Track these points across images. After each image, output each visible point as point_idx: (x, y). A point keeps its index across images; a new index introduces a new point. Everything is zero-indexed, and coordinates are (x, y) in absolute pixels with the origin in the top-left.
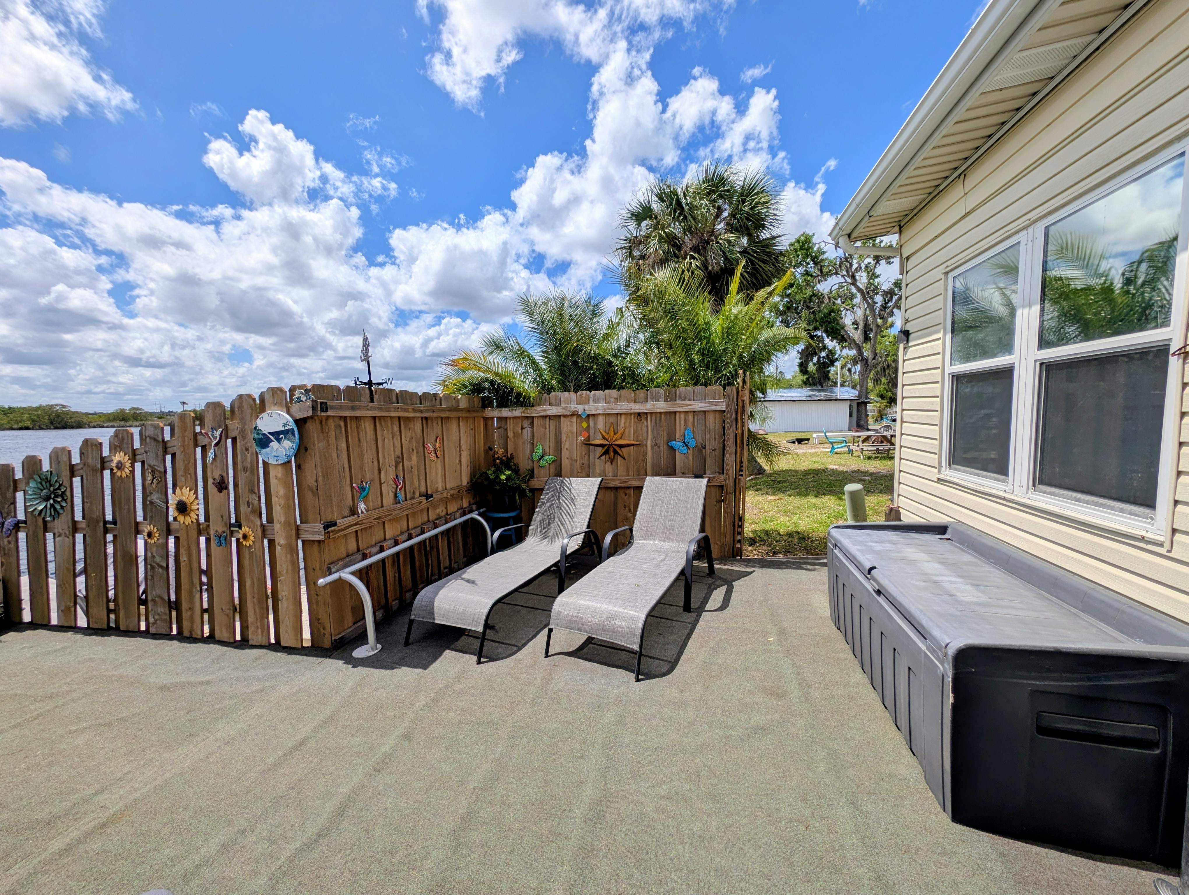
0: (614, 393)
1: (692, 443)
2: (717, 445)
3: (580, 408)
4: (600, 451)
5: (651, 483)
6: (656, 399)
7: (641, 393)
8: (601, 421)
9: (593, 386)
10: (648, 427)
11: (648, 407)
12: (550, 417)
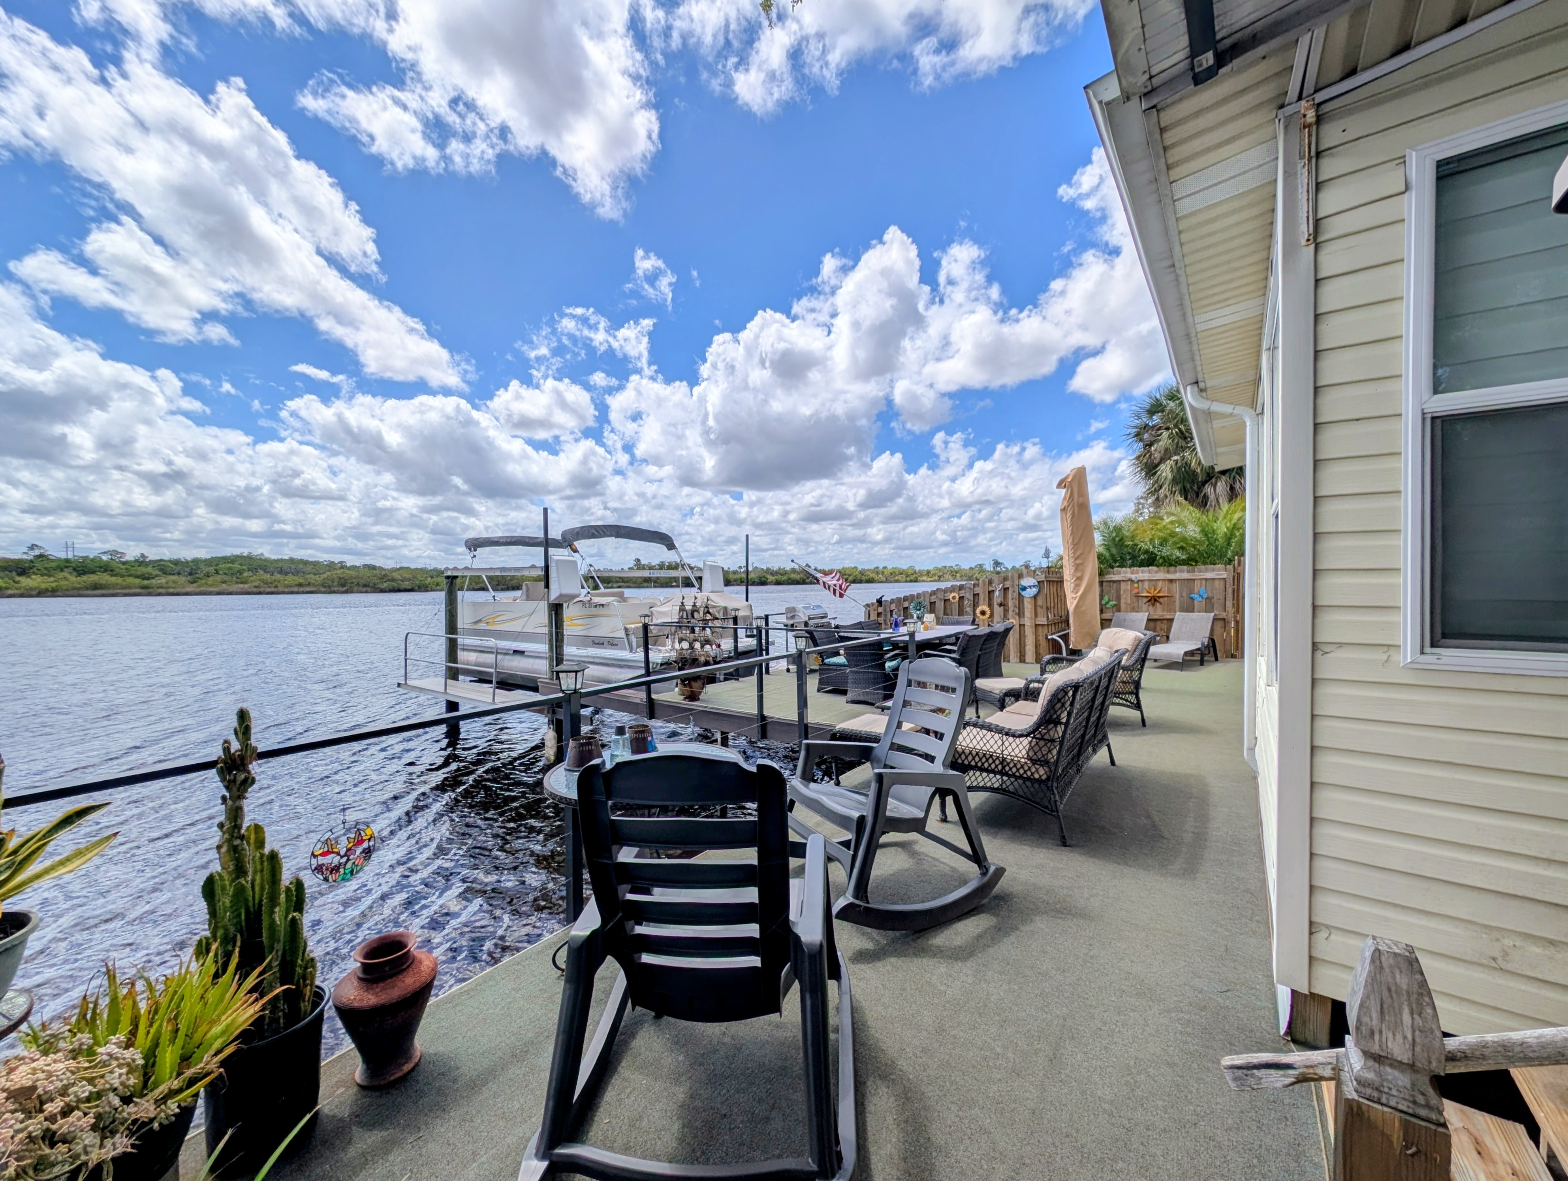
0: (1155, 568)
1: (1205, 596)
2: (1222, 598)
3: (1133, 577)
4: (1145, 600)
5: (1179, 616)
6: (1182, 571)
7: (1172, 569)
8: (1146, 584)
9: (1141, 565)
10: (1176, 587)
11: (1177, 576)
12: (1114, 582)
